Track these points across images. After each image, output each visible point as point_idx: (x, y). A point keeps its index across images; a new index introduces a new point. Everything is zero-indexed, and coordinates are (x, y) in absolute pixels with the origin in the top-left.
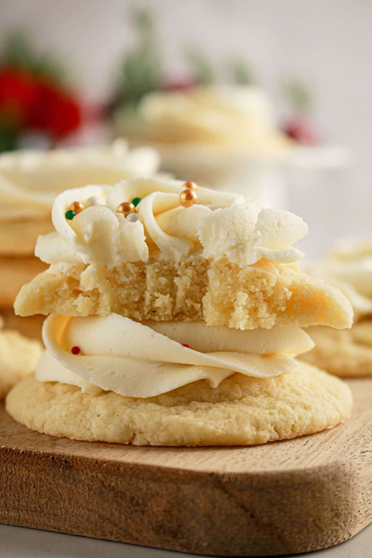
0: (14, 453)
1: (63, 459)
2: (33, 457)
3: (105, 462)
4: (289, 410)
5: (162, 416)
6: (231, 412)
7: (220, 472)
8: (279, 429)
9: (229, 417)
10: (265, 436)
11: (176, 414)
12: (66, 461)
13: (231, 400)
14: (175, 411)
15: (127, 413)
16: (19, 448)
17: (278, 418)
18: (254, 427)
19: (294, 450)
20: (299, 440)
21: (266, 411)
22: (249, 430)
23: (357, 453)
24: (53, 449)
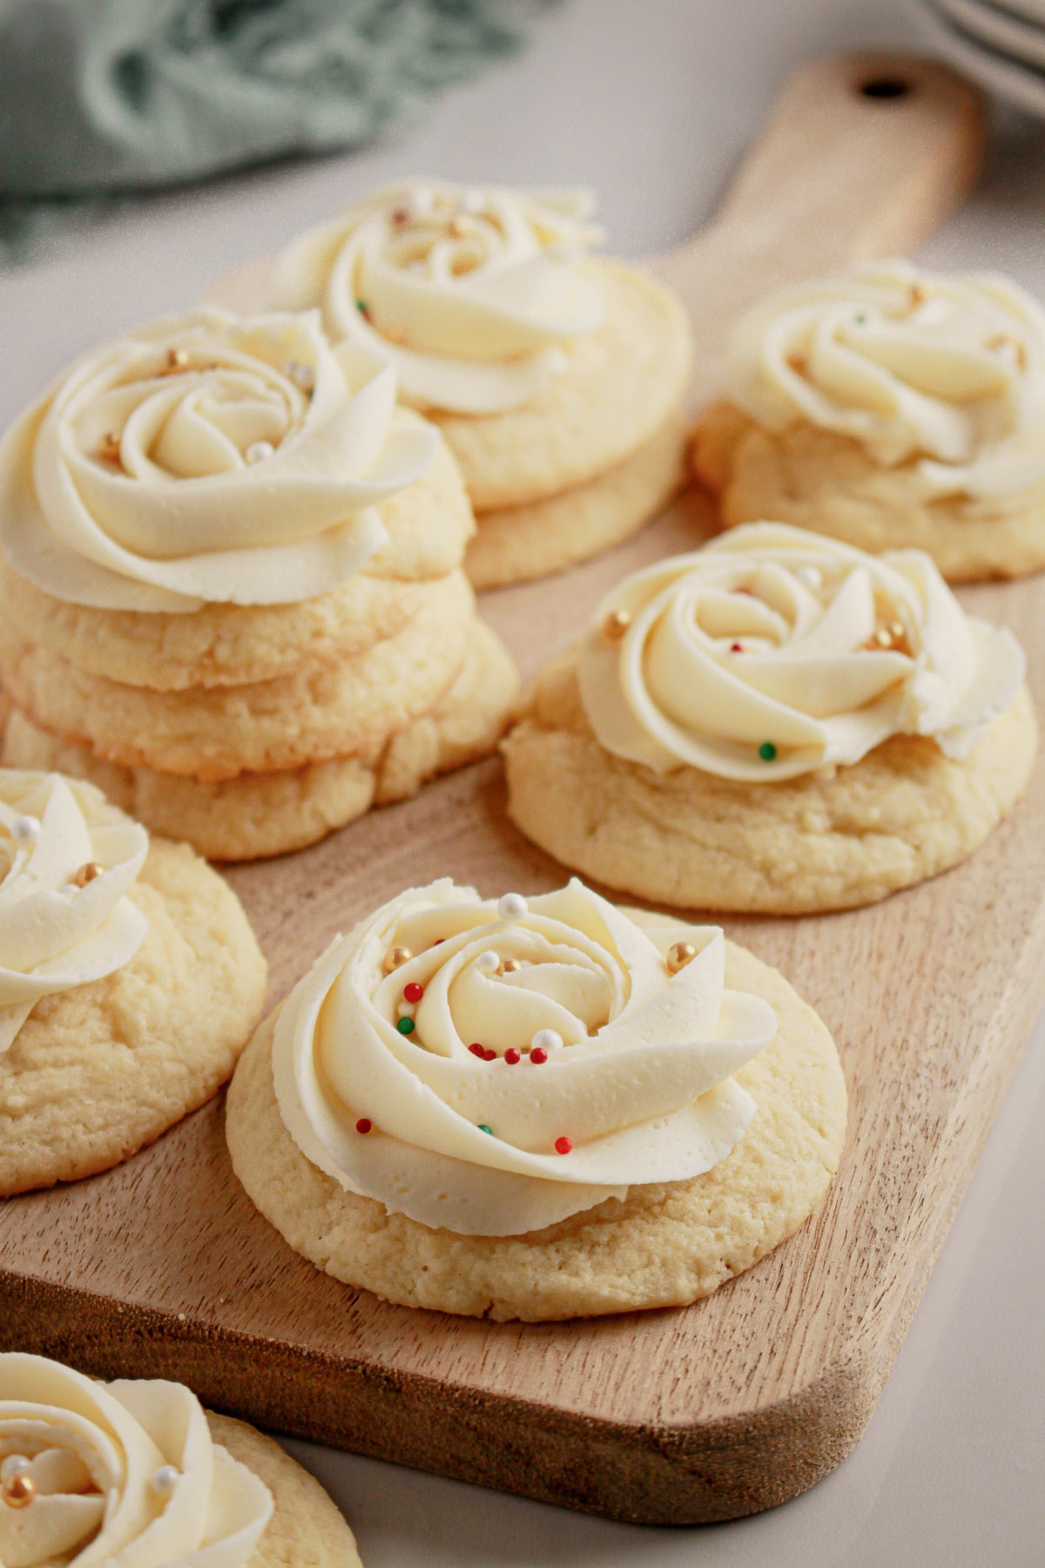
0: (292, 1352)
1: (383, 1375)
2: (329, 1366)
3: (457, 1390)
4: (747, 1216)
5: (538, 1277)
6: (652, 1247)
7: (655, 1420)
8: (732, 1261)
9: (650, 1263)
10: (711, 1283)
11: (560, 1268)
12: (387, 1379)
13: (648, 1209)
14: (556, 1259)
15: (477, 1268)
16: (301, 1346)
17: (731, 1244)
18: (693, 1276)
19: (763, 1311)
20: (766, 1265)
21: (711, 1234)
22: (686, 1286)
23: (868, 1315)
24: (360, 1346)
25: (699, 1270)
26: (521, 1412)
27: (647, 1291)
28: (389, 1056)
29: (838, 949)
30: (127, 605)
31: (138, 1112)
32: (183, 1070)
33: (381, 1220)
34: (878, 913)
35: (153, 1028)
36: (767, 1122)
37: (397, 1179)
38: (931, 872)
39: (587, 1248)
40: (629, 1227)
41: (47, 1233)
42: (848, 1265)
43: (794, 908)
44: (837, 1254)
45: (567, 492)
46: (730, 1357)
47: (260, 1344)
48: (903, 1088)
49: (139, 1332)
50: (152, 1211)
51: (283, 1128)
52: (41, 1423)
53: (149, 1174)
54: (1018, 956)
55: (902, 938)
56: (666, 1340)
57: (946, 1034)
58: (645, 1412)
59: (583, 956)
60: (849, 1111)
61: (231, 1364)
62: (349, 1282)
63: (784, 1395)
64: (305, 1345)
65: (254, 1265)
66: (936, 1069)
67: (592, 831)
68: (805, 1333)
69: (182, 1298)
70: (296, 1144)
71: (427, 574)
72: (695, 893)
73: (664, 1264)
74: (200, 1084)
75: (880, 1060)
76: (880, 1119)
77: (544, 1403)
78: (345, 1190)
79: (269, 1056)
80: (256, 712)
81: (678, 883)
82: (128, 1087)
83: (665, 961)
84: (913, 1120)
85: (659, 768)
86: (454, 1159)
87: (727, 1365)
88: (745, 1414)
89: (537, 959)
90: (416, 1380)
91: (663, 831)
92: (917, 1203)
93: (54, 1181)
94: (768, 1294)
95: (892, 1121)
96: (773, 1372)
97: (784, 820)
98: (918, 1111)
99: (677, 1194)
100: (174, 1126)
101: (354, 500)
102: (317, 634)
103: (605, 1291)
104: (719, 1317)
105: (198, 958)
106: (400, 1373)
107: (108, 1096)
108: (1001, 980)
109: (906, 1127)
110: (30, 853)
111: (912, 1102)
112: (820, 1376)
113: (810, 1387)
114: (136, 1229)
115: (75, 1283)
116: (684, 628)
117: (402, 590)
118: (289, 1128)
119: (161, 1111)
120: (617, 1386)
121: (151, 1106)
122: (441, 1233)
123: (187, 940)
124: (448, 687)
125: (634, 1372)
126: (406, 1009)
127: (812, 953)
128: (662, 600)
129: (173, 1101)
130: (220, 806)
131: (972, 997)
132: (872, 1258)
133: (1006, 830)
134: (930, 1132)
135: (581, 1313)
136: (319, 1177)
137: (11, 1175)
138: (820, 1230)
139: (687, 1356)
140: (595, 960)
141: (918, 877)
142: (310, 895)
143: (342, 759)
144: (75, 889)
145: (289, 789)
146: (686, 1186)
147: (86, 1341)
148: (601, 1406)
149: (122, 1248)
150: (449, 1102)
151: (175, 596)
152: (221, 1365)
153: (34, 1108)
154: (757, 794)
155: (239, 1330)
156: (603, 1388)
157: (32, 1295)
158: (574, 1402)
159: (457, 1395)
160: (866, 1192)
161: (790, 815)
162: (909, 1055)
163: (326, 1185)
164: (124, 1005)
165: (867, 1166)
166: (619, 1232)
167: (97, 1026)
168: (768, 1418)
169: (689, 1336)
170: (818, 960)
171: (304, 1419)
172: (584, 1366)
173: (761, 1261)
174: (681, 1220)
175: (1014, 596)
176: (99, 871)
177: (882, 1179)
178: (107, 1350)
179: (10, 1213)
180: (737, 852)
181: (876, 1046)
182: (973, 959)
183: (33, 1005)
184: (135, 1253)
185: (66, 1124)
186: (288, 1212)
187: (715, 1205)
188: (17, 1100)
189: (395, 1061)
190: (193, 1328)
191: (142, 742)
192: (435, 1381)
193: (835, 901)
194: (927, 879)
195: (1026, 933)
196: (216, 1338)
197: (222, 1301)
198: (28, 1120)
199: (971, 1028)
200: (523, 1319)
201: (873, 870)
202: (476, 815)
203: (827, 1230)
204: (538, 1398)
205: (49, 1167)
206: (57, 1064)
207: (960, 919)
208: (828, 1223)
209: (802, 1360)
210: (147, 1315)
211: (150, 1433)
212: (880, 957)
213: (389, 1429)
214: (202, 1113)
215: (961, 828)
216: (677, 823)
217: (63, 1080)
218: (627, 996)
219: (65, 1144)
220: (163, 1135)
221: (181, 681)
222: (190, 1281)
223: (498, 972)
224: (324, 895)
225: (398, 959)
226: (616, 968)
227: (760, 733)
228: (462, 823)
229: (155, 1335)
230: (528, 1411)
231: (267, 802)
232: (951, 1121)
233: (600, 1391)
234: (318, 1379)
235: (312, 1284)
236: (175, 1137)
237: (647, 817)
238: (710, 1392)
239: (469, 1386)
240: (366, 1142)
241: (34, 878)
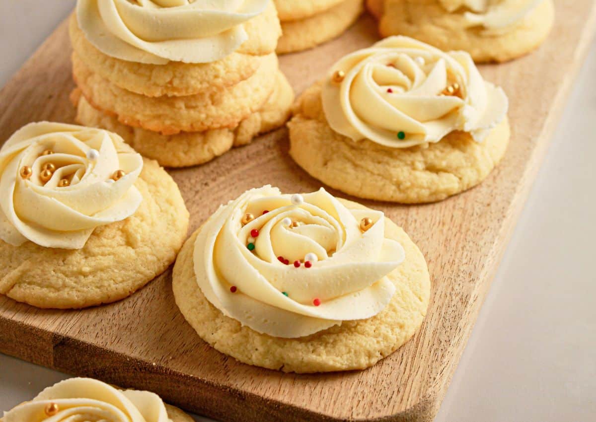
1: (238, 393)
3: (269, 400)
4: (390, 333)
5: (303, 355)
6: (351, 345)
7: (350, 418)
8: (383, 352)
9: (349, 352)
10: (374, 361)
11: (313, 352)
12: (239, 394)
13: (349, 329)
14: (311, 349)
15: (278, 350)
16: (203, 378)
17: (383, 345)
18: (367, 358)
19: (395, 373)
20: (396, 354)
21: (375, 340)
22: (364, 362)
23: (438, 377)
24: (228, 380)
25: (370, 355)
26: (295, 411)
27: (348, 363)
28: (245, 261)
29: (426, 220)
30: (136, 60)
31: (136, 276)
32: (155, 259)
33: (238, 328)
34: (443, 205)
35: (143, 241)
36: (398, 294)
37: (247, 312)
38: (465, 189)
39: (324, 344)
40: (342, 337)
41: (97, 325)
42: (430, 355)
43: (409, 202)
44: (425, 351)
45: (316, 16)
46: (381, 393)
47: (186, 377)
48: (453, 281)
49: (135, 369)
50: (142, 318)
51: (198, 287)
52: (98, 409)
53: (140, 302)
54: (500, 226)
55: (453, 216)
56: (355, 383)
57: (470, 259)
58: (346, 414)
59: (326, 222)
60: (431, 290)
61: (174, 384)
62: (224, 352)
63: (403, 409)
64: (206, 379)
65: (184, 343)
66: (466, 273)
67: (325, 164)
68: (412, 383)
69: (154, 356)
70: (203, 294)
71: (262, 52)
72: (368, 193)
73: (355, 352)
74: (162, 265)
75: (444, 268)
76: (443, 293)
77: (304, 408)
78: (224, 315)
79: (192, 256)
80: (188, 107)
81: (361, 188)
82: (133, 265)
83: (359, 225)
84: (457, 295)
85: (355, 140)
86: (271, 306)
87: (380, 395)
88: (387, 417)
89: (307, 222)
90: (252, 395)
91: (356, 166)
92: (458, 330)
93: (100, 303)
94: (397, 366)
95: (448, 295)
96: (399, 400)
97: (407, 165)
98: (459, 291)
99: (361, 323)
100: (150, 282)
101: (234, 21)
102: (216, 77)
103: (331, 363)
104: (376, 375)
105: (161, 211)
106: (245, 392)
107: (124, 268)
108: (493, 236)
109: (454, 297)
110: (94, 164)
111: (456, 287)
112: (418, 402)
113: (414, 406)
114: (134, 325)
115: (109, 347)
116: (368, 81)
117: (252, 59)
118: (200, 287)
119: (145, 276)
120: (335, 402)
121: (141, 273)
122: (264, 336)
123: (157, 203)
124: (267, 99)
125: (342, 397)
126: (251, 240)
127: (416, 221)
128: (358, 67)
129: (151, 272)
130: (169, 145)
131: (481, 243)
132: (440, 353)
133: (496, 171)
134: (464, 300)
135: (320, 371)
136: (213, 309)
137: (83, 300)
138: (418, 339)
139: (363, 391)
140: (331, 224)
141: (460, 190)
142: (206, 184)
143: (221, 128)
144: (113, 181)
145: (199, 139)
146: (366, 321)
147: (112, 371)
148: (328, 410)
149: (129, 333)
150: (270, 282)
151: (157, 57)
152: (169, 384)
153: (93, 273)
154: (396, 153)
155: (178, 371)
156: (329, 403)
157: (91, 351)
158: (317, 408)
159: (268, 403)
160: (437, 326)
161: (409, 162)
162: (455, 267)
163: (215, 312)
164: (131, 230)
165: (438, 313)
166: (337, 339)
167: (120, 239)
168: (396, 419)
169: (364, 383)
170: (418, 224)
171: (203, 407)
172: (321, 393)
173: (394, 352)
174: (363, 334)
175: (500, 70)
176: (123, 174)
177: (444, 320)
178: (122, 375)
179: (82, 316)
180: (387, 177)
181: (441, 263)
182: (482, 226)
183: (94, 229)
184: (135, 335)
185: (106, 280)
186: (199, 322)
187: (377, 329)
188: (86, 269)
189: (248, 264)
190: (158, 369)
191: (139, 117)
192: (259, 396)
193: (426, 199)
194: (463, 192)
195: (504, 217)
196: (168, 373)
197: (171, 358)
198: (90, 278)
199: (481, 257)
200: (296, 372)
201: (442, 187)
202: (276, 153)
203: (421, 341)
204: (302, 406)
205: (98, 298)
206: (103, 254)
207: (477, 209)
208: (422, 338)
209: (411, 395)
210: (139, 362)
211: (142, 413)
212: (444, 224)
213: (239, 414)
214: (162, 277)
215: (478, 171)
216: (362, 163)
217: (106, 261)
218: (344, 240)
219: (105, 288)
220: (146, 285)
221: (158, 94)
222: (157, 348)
223: (290, 227)
224: (212, 184)
225: (248, 219)
226: (339, 228)
227: (398, 127)
228: (270, 156)
229: (143, 371)
230: (298, 411)
231: (189, 144)
232: (472, 296)
233: (328, 404)
234: (210, 393)
235: (208, 352)
236: (151, 287)
237: (349, 160)
238: (373, 407)
239: (274, 399)
240: (235, 296)
241: (96, 176)
